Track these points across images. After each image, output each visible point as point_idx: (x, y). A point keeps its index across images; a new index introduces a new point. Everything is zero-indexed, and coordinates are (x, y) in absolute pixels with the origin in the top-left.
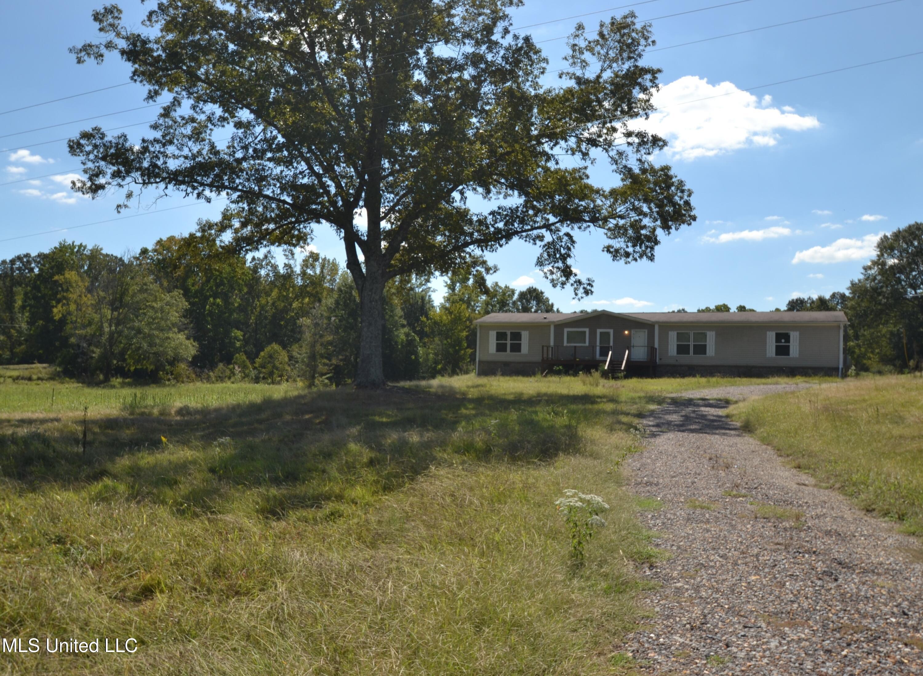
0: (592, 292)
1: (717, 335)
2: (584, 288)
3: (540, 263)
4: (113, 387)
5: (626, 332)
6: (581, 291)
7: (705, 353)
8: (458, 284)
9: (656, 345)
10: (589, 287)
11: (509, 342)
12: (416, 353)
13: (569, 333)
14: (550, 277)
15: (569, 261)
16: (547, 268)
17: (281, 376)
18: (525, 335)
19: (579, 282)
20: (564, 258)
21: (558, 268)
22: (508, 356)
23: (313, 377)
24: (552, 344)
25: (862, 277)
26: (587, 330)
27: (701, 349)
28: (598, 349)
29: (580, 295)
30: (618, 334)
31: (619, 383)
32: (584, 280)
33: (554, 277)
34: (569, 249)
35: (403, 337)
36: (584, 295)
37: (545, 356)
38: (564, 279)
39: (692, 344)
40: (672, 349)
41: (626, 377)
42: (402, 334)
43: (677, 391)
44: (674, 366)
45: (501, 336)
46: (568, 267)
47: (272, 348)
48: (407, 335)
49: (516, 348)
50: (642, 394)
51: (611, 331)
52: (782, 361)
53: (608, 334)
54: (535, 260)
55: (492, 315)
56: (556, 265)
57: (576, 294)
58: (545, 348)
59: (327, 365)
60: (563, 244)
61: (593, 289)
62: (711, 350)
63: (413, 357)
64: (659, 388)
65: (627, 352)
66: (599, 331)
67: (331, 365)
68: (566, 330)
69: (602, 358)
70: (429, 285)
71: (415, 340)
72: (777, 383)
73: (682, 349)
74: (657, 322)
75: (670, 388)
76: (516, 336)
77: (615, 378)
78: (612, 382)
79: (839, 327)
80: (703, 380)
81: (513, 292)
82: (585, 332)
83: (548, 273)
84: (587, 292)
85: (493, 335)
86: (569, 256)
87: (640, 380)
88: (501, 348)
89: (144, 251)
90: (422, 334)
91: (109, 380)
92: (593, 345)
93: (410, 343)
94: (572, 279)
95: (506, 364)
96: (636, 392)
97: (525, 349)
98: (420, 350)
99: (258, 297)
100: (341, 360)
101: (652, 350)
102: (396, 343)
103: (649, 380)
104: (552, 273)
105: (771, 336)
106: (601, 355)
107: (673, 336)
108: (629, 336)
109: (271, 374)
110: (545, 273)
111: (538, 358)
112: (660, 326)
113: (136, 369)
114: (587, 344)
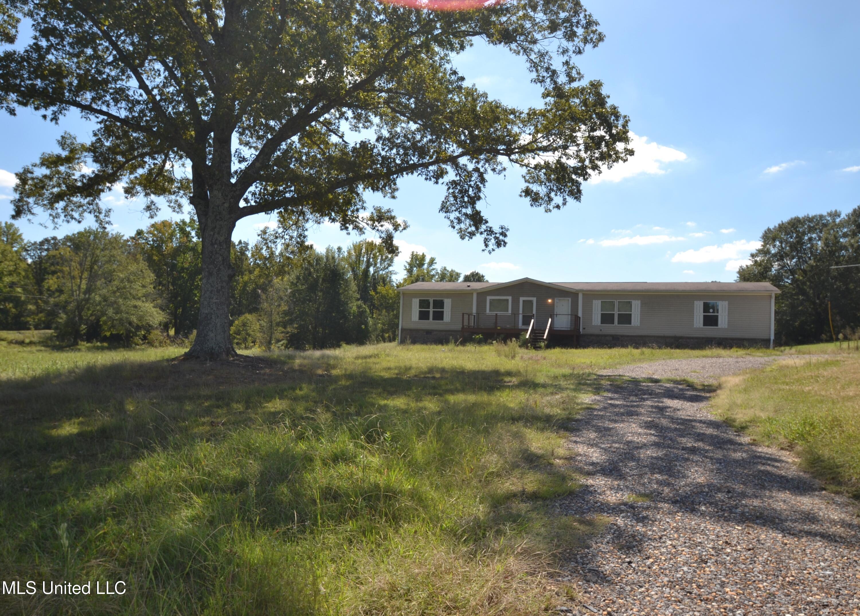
0: (505, 243)
1: (642, 304)
2: (496, 238)
3: (444, 208)
4: (79, 350)
5: (550, 301)
6: (492, 242)
7: (630, 322)
8: (415, 269)
9: (580, 314)
10: (501, 238)
11: (431, 310)
12: (366, 324)
13: (492, 301)
14: (457, 227)
15: (479, 206)
16: (453, 215)
17: (254, 342)
18: (448, 303)
19: (490, 231)
20: (473, 200)
21: (466, 215)
22: (430, 324)
23: (270, 343)
24: (474, 311)
25: (750, 263)
26: (510, 298)
27: (626, 319)
28: (521, 317)
29: (491, 247)
30: (541, 303)
31: (540, 354)
32: (497, 229)
33: (462, 226)
34: (479, 189)
35: (355, 308)
36: (495, 247)
37: (466, 323)
38: (473, 228)
39: (616, 313)
40: (596, 319)
41: (548, 346)
42: (354, 307)
43: (610, 366)
44: (598, 336)
45: (424, 304)
46: (478, 213)
47: (246, 317)
48: (359, 307)
49: (439, 316)
50: (567, 371)
51: (534, 300)
52: (710, 331)
53: (531, 302)
54: (439, 206)
55: (419, 283)
56: (464, 210)
57: (486, 246)
58: (466, 317)
59: (282, 332)
60: (472, 183)
61: (506, 240)
62: (636, 320)
63: (363, 327)
64: (588, 361)
65: (550, 320)
66: (522, 299)
67: (288, 333)
68: (489, 298)
69: (524, 327)
70: (391, 269)
71: (366, 311)
72: (719, 357)
73: (607, 319)
74: (582, 291)
75: (602, 362)
76: (439, 304)
77: (537, 348)
78: (532, 353)
79: (771, 297)
80: (636, 352)
81: (458, 275)
82: (507, 300)
83: (456, 221)
84: (499, 244)
85: (416, 303)
86: (479, 198)
87: (564, 350)
88: (424, 316)
89: (140, 233)
90: (372, 307)
91: (77, 344)
92: (515, 314)
93: (361, 314)
94: (483, 227)
95: (428, 332)
96: (559, 366)
97: (447, 317)
98: (370, 321)
99: (242, 274)
100: (296, 328)
101: (576, 319)
102: (350, 313)
103: (574, 351)
104: (459, 221)
105: (699, 306)
106: (524, 324)
107: (597, 305)
108: (553, 304)
109: (245, 340)
110: (452, 222)
111: (459, 327)
112: (583, 294)
113: (111, 334)
114: (510, 311)
